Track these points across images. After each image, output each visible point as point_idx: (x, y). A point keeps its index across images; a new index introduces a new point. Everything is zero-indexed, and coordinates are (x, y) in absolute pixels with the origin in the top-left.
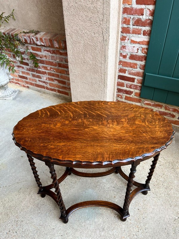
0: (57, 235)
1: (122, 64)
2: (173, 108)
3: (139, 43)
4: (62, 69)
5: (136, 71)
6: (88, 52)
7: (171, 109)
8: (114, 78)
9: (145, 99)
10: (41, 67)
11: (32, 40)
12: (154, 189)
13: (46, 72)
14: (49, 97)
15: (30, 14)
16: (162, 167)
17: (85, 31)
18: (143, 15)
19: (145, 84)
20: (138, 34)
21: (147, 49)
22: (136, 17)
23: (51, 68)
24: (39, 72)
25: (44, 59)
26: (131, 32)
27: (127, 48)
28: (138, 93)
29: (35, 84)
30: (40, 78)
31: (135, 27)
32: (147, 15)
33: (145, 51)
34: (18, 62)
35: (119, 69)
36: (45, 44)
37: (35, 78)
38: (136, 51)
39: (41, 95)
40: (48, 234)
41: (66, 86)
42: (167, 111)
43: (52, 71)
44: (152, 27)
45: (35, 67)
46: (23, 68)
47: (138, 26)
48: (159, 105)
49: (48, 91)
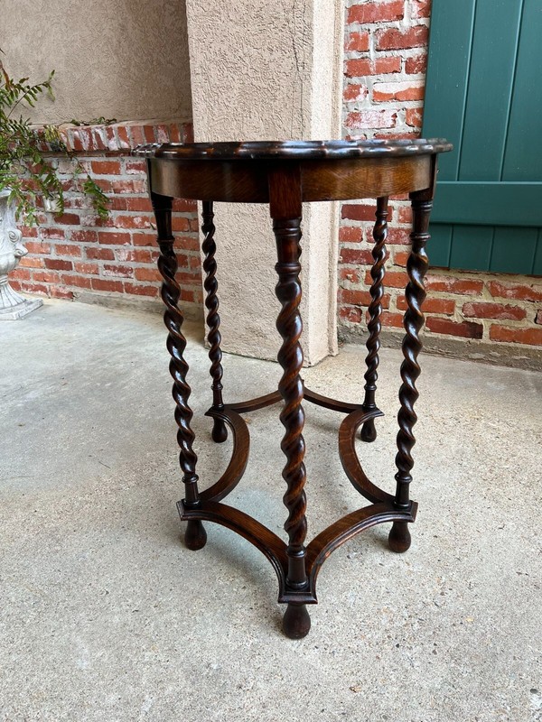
2: (516, 284)
3: (396, 98)
6: (253, 110)
7: (508, 292)
8: (329, 217)
10: (114, 219)
11: (94, 140)
12: (486, 488)
13: (128, 235)
15: (98, 76)
17: (246, 51)
18: (402, 17)
20: (393, 72)
21: (421, 111)
22: (385, 26)
23: (145, 219)
24: (109, 238)
25: (126, 194)
26: (372, 69)
27: (363, 118)
28: (404, 256)
29: (93, 280)
30: (109, 259)
31: (383, 54)
32: (413, 15)
33: (415, 119)
34: (50, 218)
36: (131, 143)
37: (95, 261)
38: (391, 123)
40: (82, 608)
41: (188, 270)
42: (497, 301)
43: (149, 227)
44: (427, 48)
45: (98, 223)
46: (61, 233)
47: (390, 50)
48: (471, 283)
49: (131, 296)
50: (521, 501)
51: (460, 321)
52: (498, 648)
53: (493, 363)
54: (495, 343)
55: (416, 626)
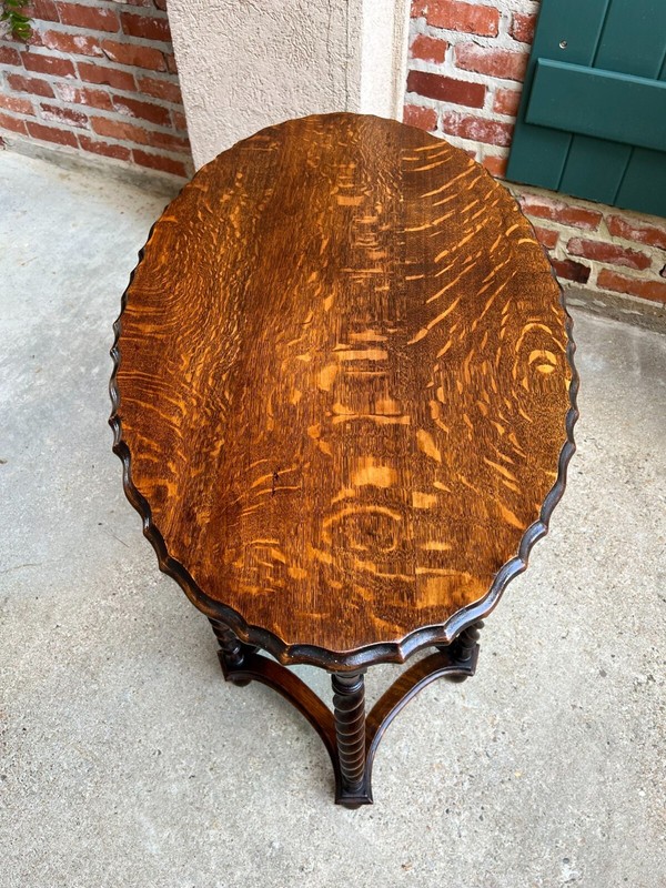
0: (173, 776)
1: (426, 11)
2: (647, 225)
4: (145, 42)
5: (490, 51)
7: (634, 233)
8: (389, 86)
9: (527, 189)
10: (42, 35)
12: (556, 571)
13: (68, 63)
14: (97, 184)
16: (588, 480)
19: (531, 118)
23: (92, 41)
24: (39, 63)
28: (496, 162)
29: (29, 123)
30: (47, 96)
35: (415, 37)
37: (25, 96)
39: (63, 177)
40: (137, 774)
41: (172, 131)
42: (617, 242)
43: (100, 56)
45: (17, 36)
48: (586, 213)
49: (92, 156)
50: (591, 593)
51: (561, 258)
52: (541, 809)
53: (595, 313)
54: (602, 291)
55: (467, 785)
